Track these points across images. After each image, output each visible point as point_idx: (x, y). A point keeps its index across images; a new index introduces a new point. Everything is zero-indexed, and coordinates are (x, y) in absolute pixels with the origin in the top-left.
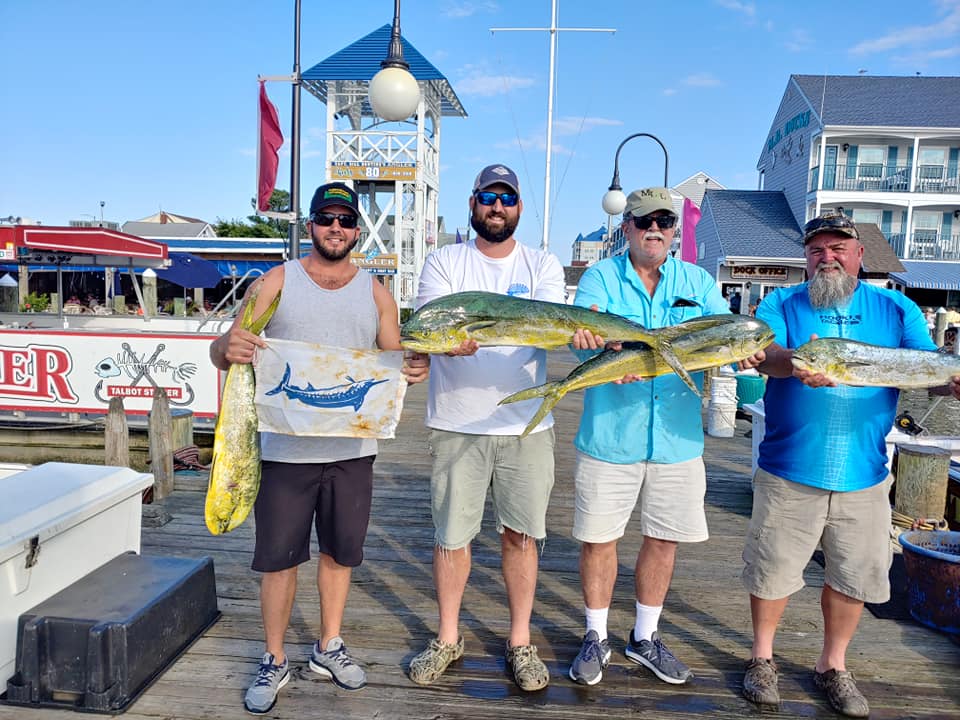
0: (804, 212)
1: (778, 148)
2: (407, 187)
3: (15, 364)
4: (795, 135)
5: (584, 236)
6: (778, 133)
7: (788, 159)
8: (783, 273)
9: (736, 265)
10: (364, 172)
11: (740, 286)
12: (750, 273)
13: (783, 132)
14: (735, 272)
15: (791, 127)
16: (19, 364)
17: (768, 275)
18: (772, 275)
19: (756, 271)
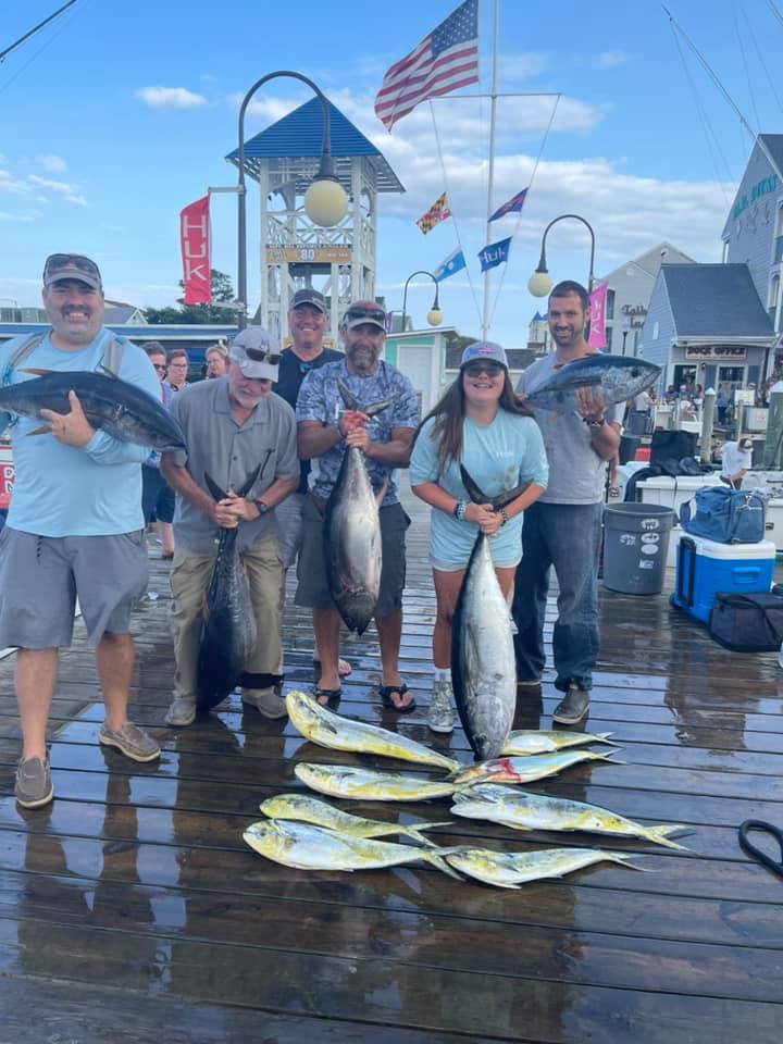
0: (767, 287)
1: (743, 215)
2: (343, 269)
3: (6, 476)
4: (760, 201)
5: (542, 315)
6: (745, 201)
7: (753, 228)
8: (741, 353)
9: (689, 345)
10: (300, 254)
11: (695, 367)
12: (705, 354)
13: (749, 199)
14: (689, 353)
15: (758, 191)
16: (10, 477)
17: (724, 355)
18: (730, 355)
19: (712, 351)
